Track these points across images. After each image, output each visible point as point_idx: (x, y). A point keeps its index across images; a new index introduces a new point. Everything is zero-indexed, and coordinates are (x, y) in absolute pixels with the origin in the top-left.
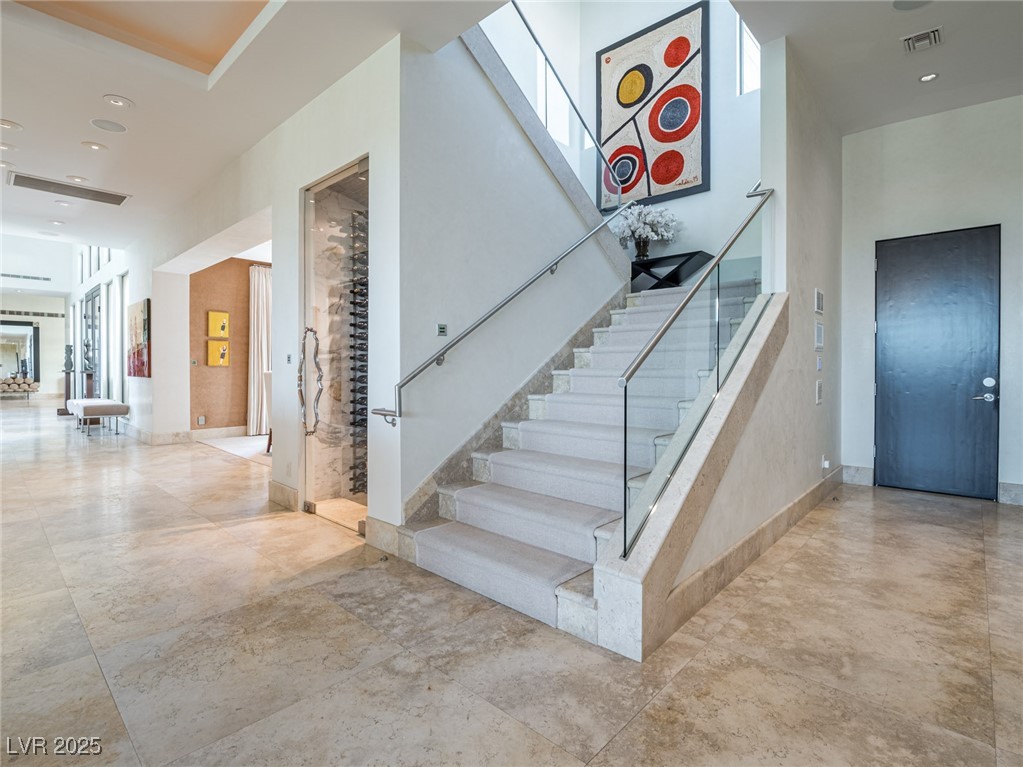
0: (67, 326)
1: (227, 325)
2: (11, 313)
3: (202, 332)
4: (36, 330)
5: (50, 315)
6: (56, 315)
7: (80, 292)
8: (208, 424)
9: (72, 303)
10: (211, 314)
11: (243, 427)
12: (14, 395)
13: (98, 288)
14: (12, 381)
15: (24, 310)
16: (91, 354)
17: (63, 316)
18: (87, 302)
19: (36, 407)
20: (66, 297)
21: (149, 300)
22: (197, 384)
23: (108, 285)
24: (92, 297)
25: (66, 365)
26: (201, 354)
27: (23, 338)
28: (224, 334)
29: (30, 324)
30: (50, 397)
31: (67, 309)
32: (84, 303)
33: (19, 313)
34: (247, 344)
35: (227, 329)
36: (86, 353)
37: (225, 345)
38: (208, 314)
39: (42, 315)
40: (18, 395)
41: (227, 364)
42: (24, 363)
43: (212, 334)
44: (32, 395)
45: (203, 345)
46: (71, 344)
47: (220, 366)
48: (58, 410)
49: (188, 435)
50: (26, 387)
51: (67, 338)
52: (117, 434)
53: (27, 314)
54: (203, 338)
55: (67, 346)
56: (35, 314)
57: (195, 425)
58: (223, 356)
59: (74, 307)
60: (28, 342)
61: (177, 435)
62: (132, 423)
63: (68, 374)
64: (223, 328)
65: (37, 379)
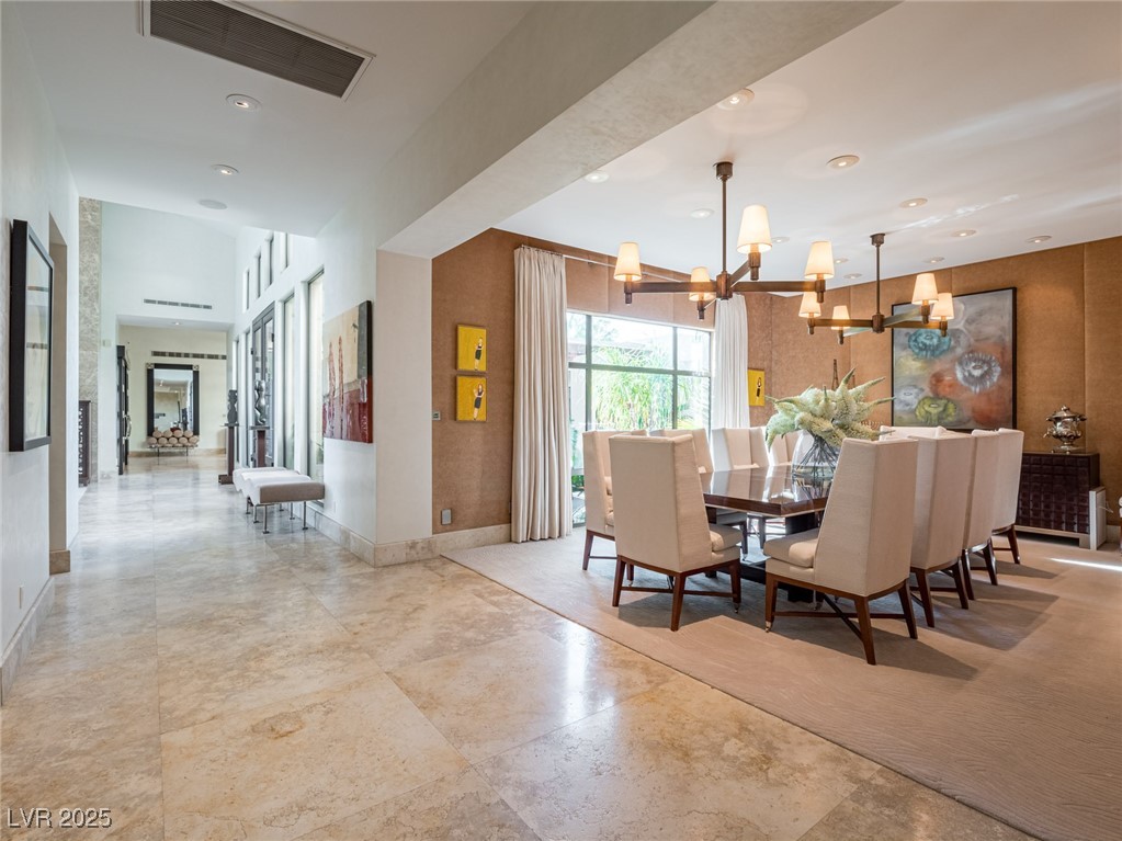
0: (229, 369)
1: (483, 349)
2: (171, 355)
3: (447, 362)
4: (196, 374)
5: (210, 357)
6: (216, 357)
7: (245, 320)
8: (455, 524)
9: (235, 338)
10: (462, 330)
11: (504, 527)
12: (173, 450)
13: (271, 309)
14: (171, 434)
15: (183, 351)
16: (263, 402)
17: (224, 357)
18: (255, 332)
19: (195, 467)
20: (227, 331)
21: (369, 305)
22: (443, 452)
23: (285, 302)
24: (262, 323)
25: (229, 416)
26: (447, 399)
27: (184, 385)
28: (480, 365)
29: (189, 367)
30: (209, 453)
31: (229, 349)
32: (250, 336)
33: (179, 355)
34: (512, 383)
35: (483, 356)
36: (257, 401)
37: (480, 383)
38: (456, 330)
39: (202, 356)
40: (177, 450)
41: (483, 418)
42: (184, 411)
43: (462, 366)
44: (191, 451)
45: (449, 383)
46: (234, 389)
47: (474, 422)
48: (220, 477)
49: (429, 545)
50: (184, 440)
51: (229, 382)
52: (305, 529)
53: (187, 355)
54: (450, 372)
55: (231, 391)
56: (196, 356)
57: (439, 526)
58: (477, 403)
59: (238, 342)
60: (189, 390)
61: (413, 546)
62: (328, 513)
63: (231, 428)
64: (478, 355)
65: (196, 432)
